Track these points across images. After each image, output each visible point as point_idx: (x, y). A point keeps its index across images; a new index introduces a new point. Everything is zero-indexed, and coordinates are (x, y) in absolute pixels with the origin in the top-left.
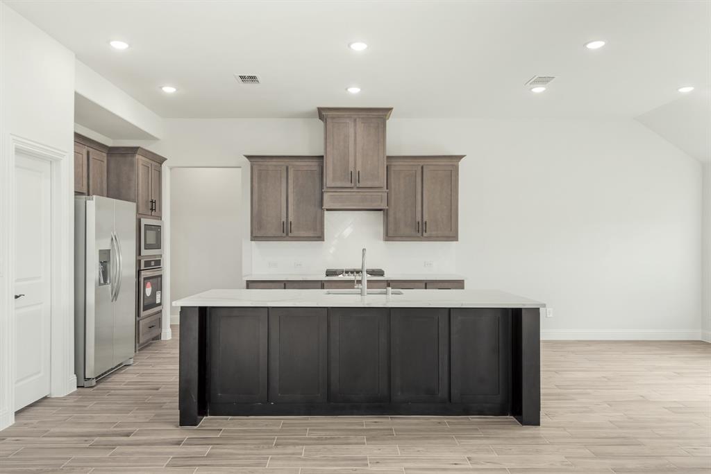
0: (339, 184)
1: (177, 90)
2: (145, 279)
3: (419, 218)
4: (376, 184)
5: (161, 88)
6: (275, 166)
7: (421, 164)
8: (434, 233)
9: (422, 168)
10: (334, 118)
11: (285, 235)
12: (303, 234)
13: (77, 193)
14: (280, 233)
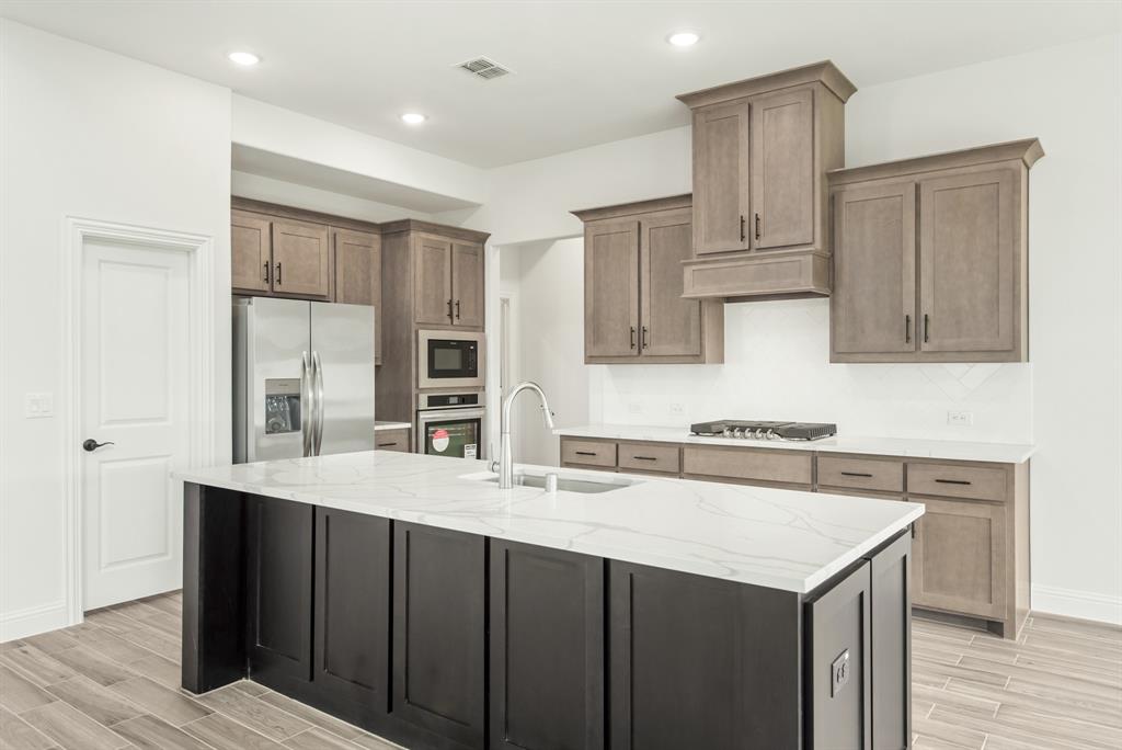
0: (720, 246)
1: (427, 118)
2: (428, 425)
3: (909, 310)
4: (797, 238)
5: (400, 116)
6: (621, 224)
7: (917, 178)
8: (950, 343)
9: (918, 187)
10: (709, 112)
11: (635, 352)
12: (665, 349)
13: (240, 294)
14: (626, 350)
